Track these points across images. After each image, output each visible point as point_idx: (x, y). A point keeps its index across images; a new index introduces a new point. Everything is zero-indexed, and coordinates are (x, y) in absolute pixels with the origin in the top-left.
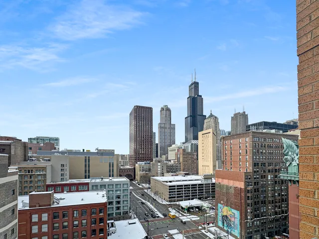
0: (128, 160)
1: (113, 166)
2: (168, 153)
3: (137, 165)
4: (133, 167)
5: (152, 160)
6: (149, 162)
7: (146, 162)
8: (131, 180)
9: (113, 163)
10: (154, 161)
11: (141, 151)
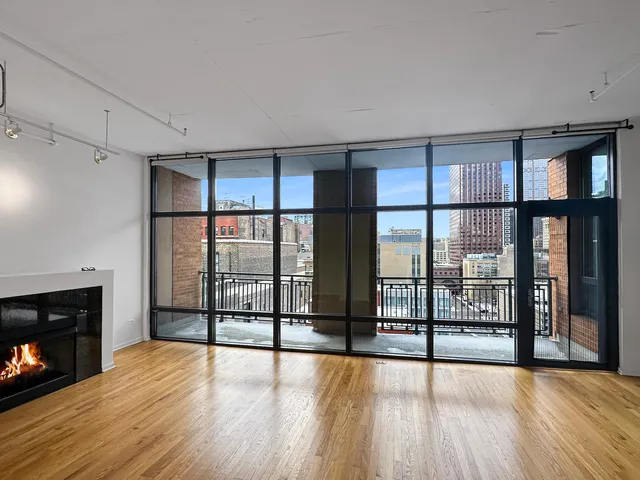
0: (447, 250)
1: (419, 263)
2: (542, 233)
3: (465, 262)
4: (457, 266)
5: (501, 248)
6: (493, 255)
7: (486, 255)
8: (455, 293)
9: (419, 256)
10: (505, 252)
11: (476, 230)
